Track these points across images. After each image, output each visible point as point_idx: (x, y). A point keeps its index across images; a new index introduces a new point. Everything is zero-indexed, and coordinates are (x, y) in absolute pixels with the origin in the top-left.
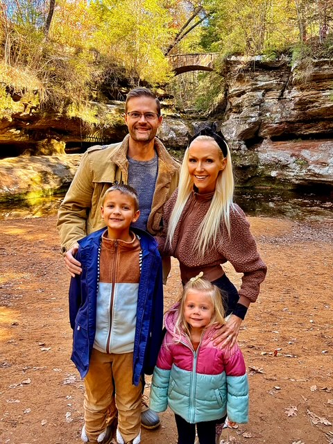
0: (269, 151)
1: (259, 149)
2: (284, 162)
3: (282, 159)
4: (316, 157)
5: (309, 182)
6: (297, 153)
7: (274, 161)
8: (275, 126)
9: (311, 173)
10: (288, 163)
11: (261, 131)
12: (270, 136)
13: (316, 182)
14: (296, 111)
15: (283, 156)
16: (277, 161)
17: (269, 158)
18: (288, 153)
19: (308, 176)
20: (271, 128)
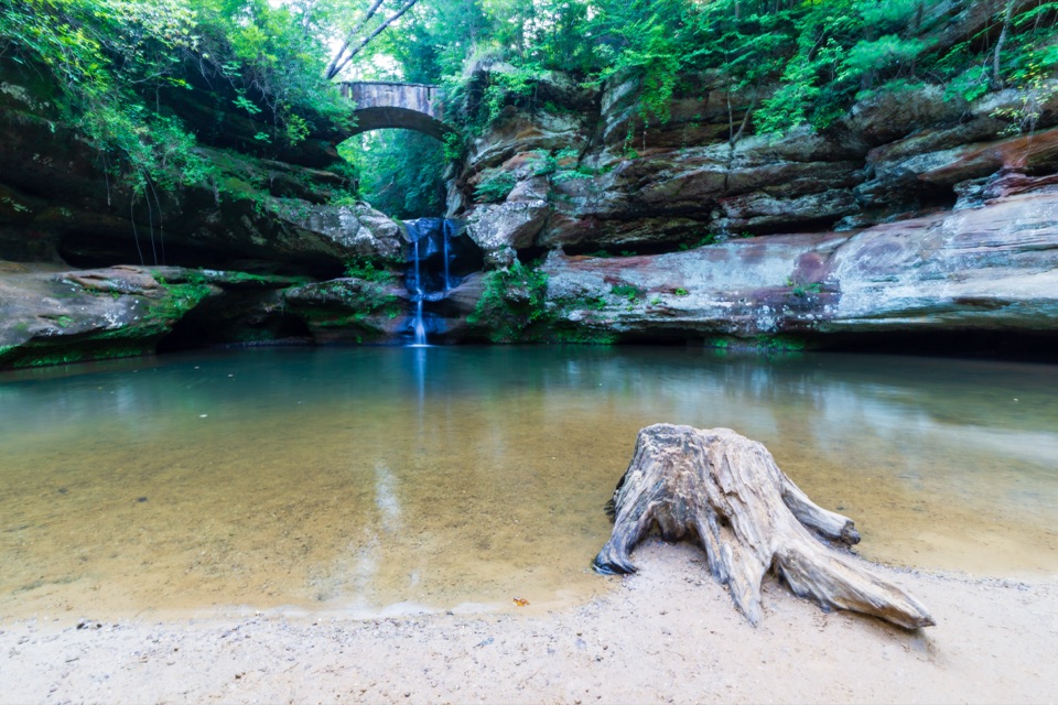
0: (563, 271)
1: (543, 270)
2: (593, 293)
3: (588, 286)
4: (656, 280)
5: (648, 329)
6: (613, 276)
7: (574, 292)
8: (576, 221)
9: (659, 309)
10: (600, 294)
11: (546, 234)
12: (563, 243)
13: (665, 326)
14: (614, 193)
15: (591, 281)
16: (580, 291)
17: (563, 285)
18: (599, 276)
19: (653, 315)
20: (567, 225)
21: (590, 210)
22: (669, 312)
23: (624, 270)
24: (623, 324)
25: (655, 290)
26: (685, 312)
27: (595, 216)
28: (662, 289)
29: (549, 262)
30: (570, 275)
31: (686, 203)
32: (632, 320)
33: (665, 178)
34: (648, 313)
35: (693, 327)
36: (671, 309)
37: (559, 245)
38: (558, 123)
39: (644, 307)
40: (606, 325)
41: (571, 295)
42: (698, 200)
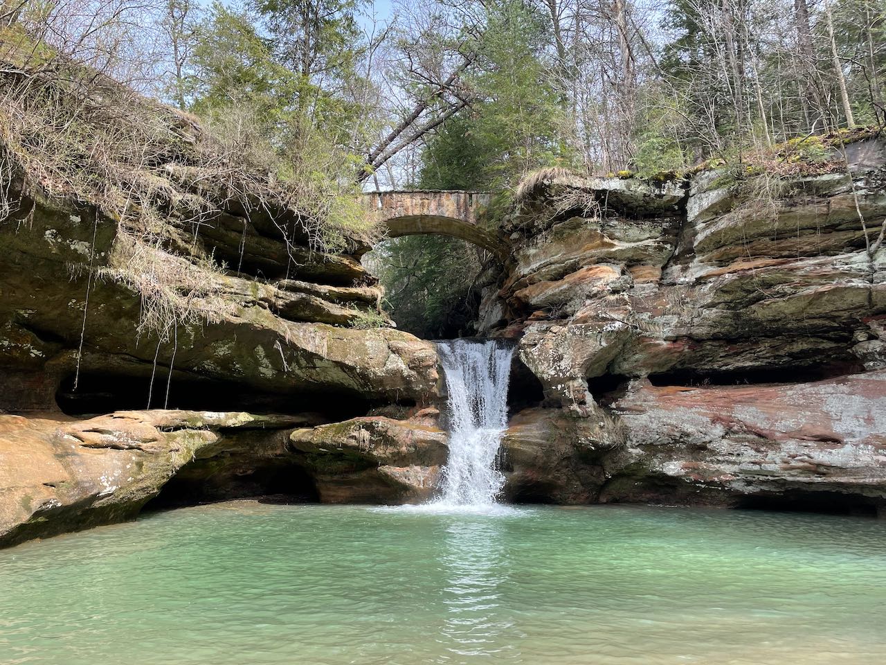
0: (652, 407)
1: (623, 404)
2: (698, 439)
3: (689, 428)
4: (788, 422)
5: (787, 491)
6: (724, 414)
7: (669, 436)
8: (665, 344)
9: (801, 464)
10: (707, 439)
11: (625, 360)
12: (649, 371)
13: (813, 488)
14: (714, 310)
15: (692, 422)
16: (678, 435)
17: (654, 426)
18: (705, 415)
19: (793, 472)
20: (653, 350)
21: (684, 331)
22: (817, 469)
23: (739, 407)
24: (749, 483)
25: (790, 435)
26: (842, 470)
27: (690, 337)
28: (800, 436)
29: (630, 396)
30: (662, 413)
31: (816, 322)
32: (761, 478)
33: (784, 295)
34: (785, 469)
35: (858, 491)
36: (819, 465)
37: (644, 373)
38: (634, 231)
39: (778, 460)
40: (721, 484)
41: (665, 440)
42: (833, 318)
